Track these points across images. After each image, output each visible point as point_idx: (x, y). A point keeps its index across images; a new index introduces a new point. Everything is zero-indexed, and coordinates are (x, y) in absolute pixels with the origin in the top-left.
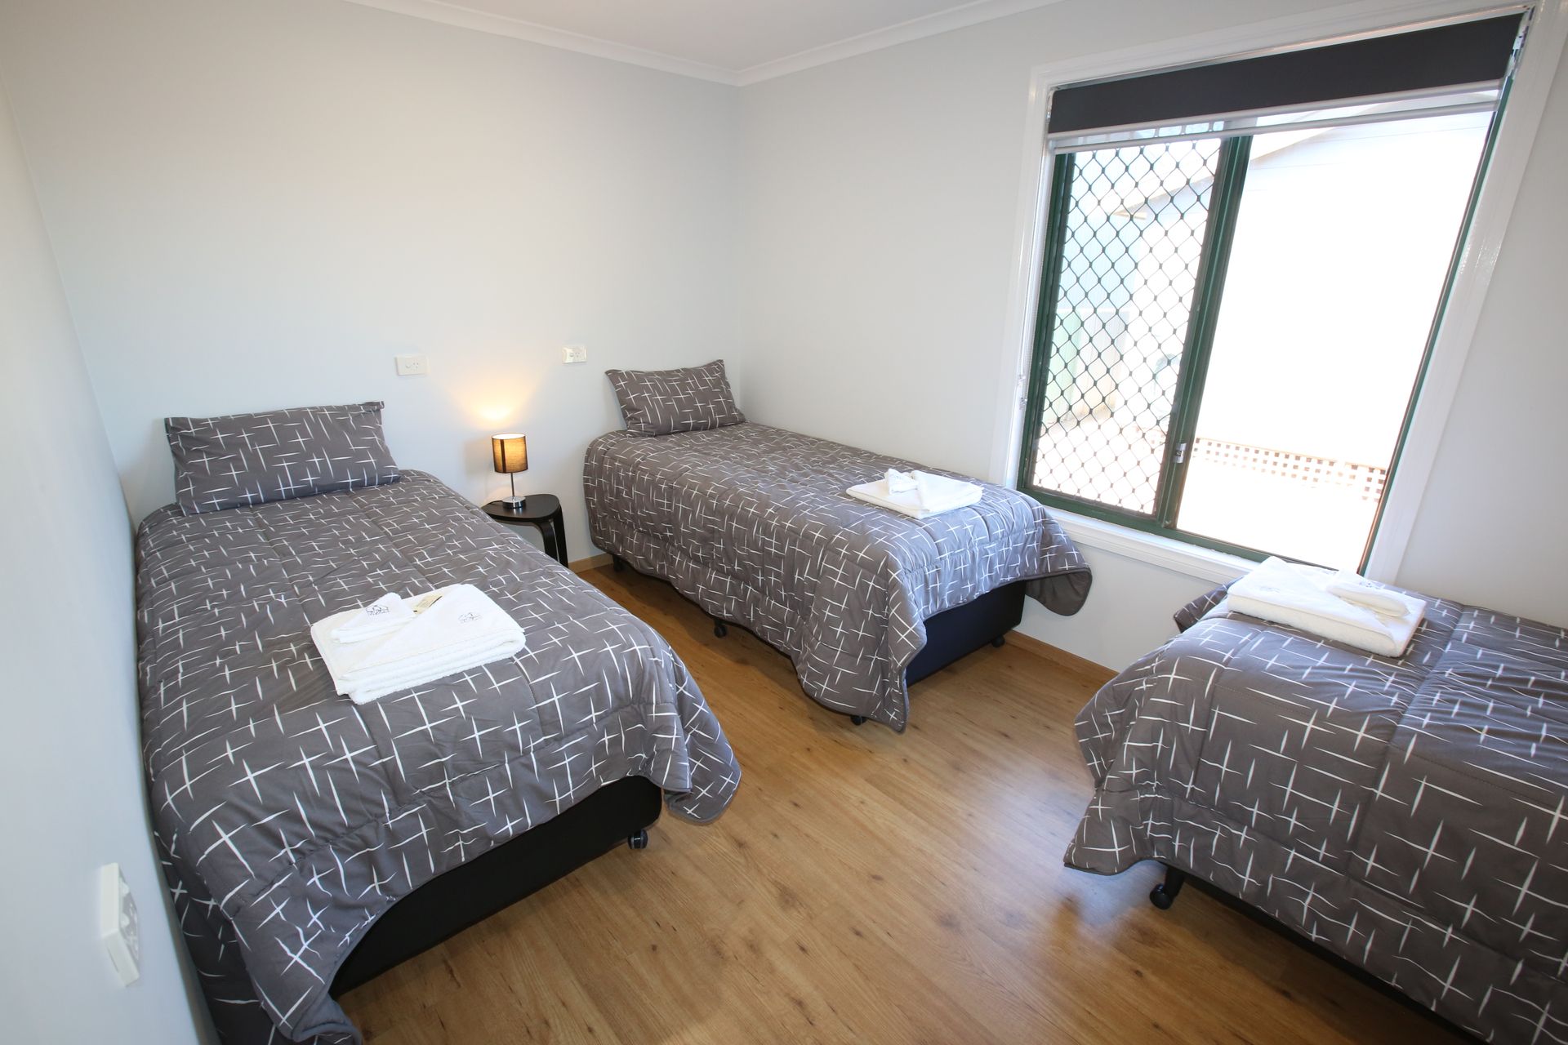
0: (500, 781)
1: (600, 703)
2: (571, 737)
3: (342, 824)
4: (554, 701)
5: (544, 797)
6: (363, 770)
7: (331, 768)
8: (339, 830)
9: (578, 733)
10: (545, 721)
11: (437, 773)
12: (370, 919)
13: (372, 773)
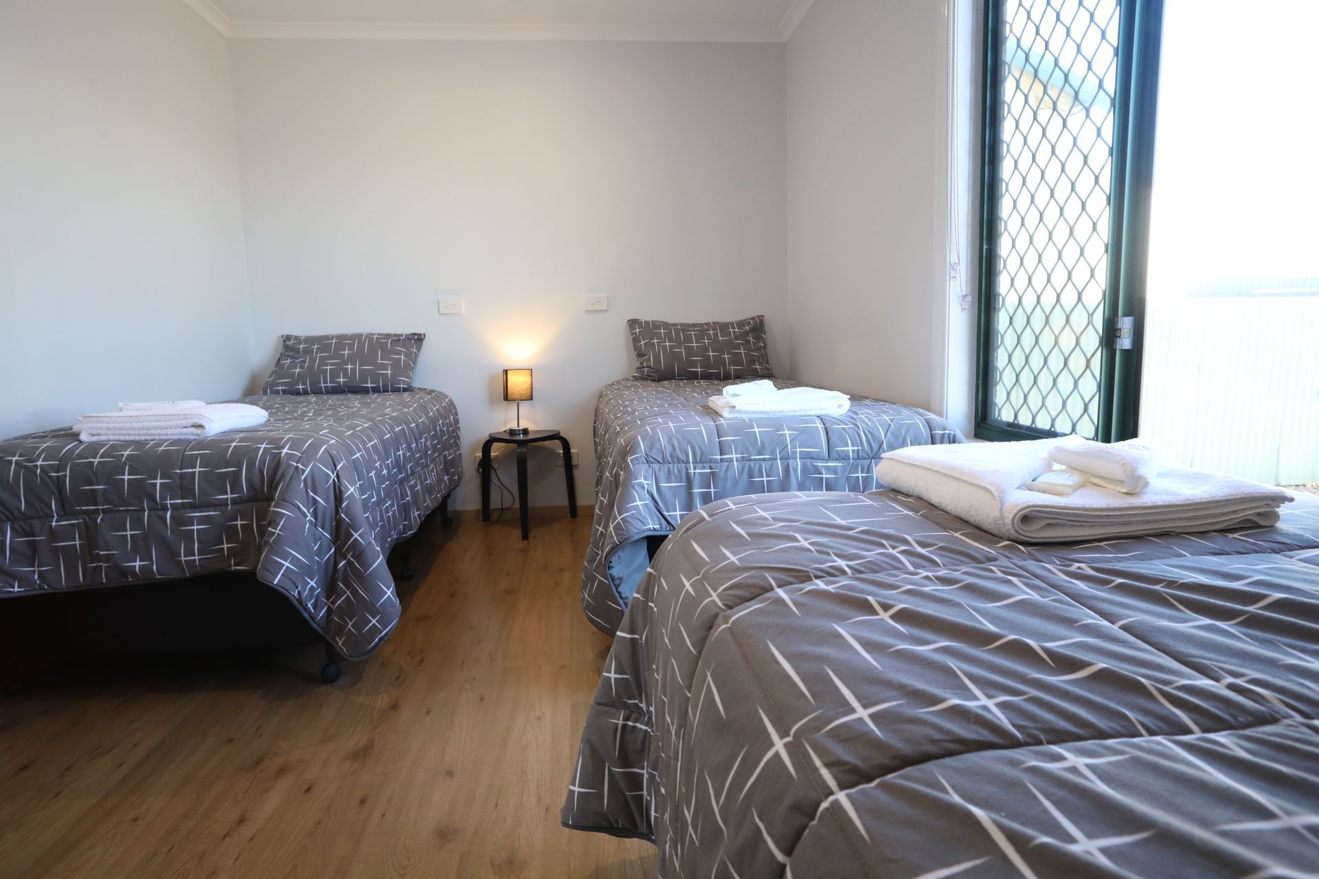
0: (137, 524)
1: (236, 487)
2: (205, 509)
3: (19, 510)
4: (195, 472)
5: (170, 553)
6: (44, 476)
7: (26, 467)
8: (16, 513)
9: (214, 508)
10: (183, 486)
11: (92, 497)
12: (16, 589)
13: (48, 480)
